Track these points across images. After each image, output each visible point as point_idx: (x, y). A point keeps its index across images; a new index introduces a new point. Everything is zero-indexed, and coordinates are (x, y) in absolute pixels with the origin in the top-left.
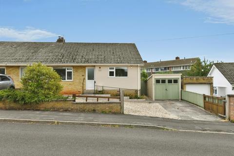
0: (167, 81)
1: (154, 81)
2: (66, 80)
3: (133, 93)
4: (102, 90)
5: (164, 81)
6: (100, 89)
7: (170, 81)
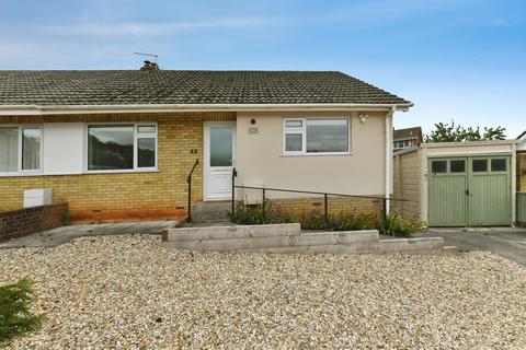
0: (469, 166)
1: (425, 167)
2: (136, 169)
3: (369, 209)
4: (260, 201)
5: (458, 166)
6: (254, 198)
7: (479, 165)
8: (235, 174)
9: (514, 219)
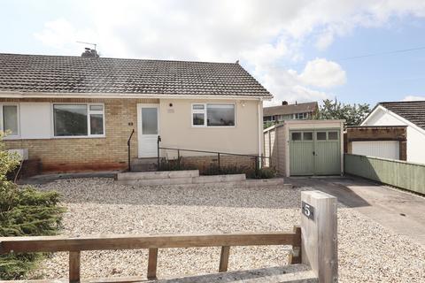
0: (315, 136)
1: (287, 136)
2: (89, 135)
4: (176, 158)
5: (309, 135)
6: (172, 156)
7: (321, 135)
8: (159, 139)
9: (342, 171)
